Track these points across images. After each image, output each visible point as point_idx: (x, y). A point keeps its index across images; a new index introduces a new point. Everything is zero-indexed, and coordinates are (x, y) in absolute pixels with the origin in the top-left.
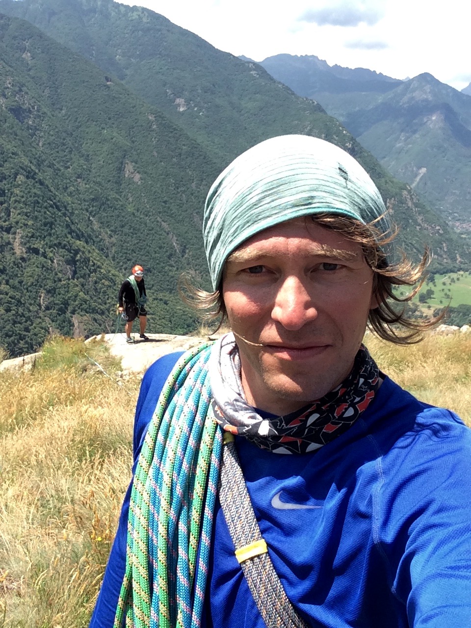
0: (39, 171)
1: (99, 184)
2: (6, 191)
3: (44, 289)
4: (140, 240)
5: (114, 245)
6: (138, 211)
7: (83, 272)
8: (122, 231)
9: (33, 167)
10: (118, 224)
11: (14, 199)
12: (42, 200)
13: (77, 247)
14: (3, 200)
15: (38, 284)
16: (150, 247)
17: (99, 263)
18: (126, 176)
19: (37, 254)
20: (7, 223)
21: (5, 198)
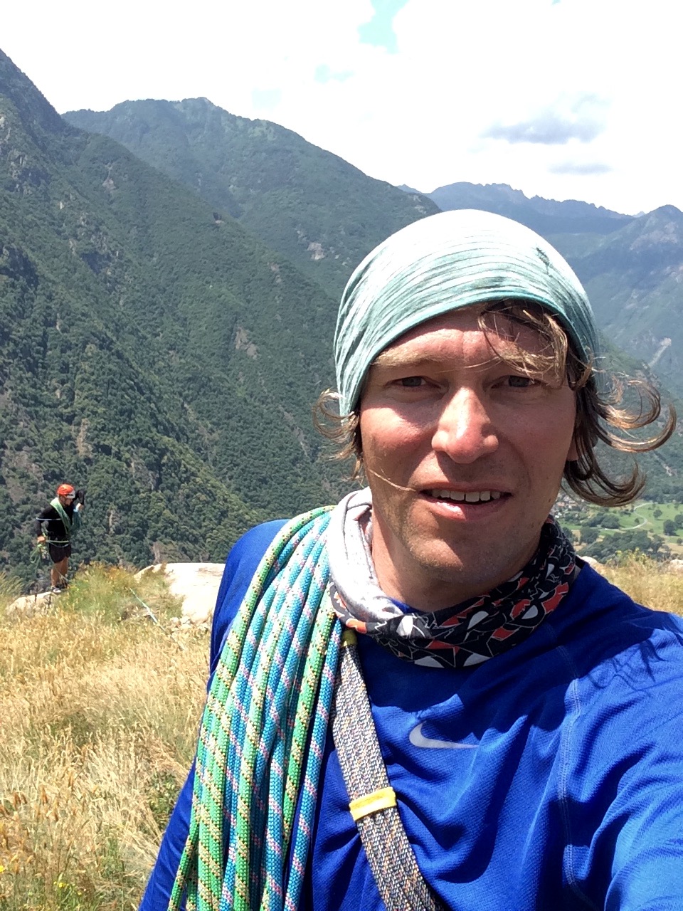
0: (118, 339)
1: (199, 358)
2: (71, 366)
3: (115, 504)
4: (253, 437)
5: (216, 444)
6: (251, 397)
7: (170, 481)
8: (228, 424)
9: (109, 334)
10: (223, 414)
11: (80, 376)
12: (120, 380)
13: (164, 445)
14: (66, 378)
15: (107, 497)
16: (266, 447)
17: (193, 469)
18: (237, 347)
19: (108, 455)
20: (69, 409)
21: (69, 375)
